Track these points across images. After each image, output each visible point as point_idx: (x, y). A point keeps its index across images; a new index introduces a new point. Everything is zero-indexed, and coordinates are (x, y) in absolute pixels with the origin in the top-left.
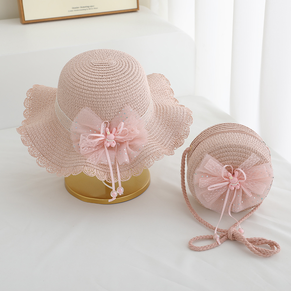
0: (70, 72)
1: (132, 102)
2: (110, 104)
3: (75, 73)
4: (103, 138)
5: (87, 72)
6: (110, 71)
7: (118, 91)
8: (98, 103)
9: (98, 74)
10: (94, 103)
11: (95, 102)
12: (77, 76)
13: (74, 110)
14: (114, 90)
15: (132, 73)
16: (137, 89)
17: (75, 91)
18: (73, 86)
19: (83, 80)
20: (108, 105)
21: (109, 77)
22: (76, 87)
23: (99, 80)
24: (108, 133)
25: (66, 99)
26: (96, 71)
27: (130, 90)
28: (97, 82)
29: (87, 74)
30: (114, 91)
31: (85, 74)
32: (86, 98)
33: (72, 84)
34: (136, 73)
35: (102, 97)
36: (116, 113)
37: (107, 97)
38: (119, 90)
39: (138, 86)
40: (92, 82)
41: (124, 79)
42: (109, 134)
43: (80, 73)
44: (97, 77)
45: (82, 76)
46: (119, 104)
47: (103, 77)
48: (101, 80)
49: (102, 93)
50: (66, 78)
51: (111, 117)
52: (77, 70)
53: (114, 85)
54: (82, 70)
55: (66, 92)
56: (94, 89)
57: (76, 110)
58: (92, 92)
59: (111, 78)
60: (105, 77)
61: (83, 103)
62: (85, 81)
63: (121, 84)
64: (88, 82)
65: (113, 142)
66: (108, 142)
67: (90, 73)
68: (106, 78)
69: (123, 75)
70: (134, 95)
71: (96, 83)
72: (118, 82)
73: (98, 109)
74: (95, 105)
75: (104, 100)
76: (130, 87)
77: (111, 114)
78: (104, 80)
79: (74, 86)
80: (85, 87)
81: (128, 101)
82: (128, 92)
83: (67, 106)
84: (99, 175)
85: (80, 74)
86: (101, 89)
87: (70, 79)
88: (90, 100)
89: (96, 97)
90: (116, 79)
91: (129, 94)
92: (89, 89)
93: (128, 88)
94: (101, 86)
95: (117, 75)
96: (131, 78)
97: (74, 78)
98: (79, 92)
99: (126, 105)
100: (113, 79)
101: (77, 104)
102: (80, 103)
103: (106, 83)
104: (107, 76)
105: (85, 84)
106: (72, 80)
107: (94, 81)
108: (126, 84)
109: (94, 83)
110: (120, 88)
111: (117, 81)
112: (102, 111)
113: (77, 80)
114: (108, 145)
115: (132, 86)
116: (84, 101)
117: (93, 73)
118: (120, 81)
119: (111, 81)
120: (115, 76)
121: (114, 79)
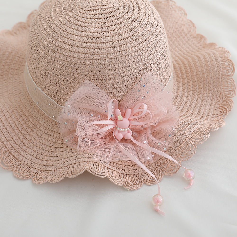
0: (48, 27)
1: (153, 67)
2: (121, 73)
3: (57, 28)
4: (111, 127)
5: (76, 23)
6: (112, 19)
7: (130, 51)
8: (102, 73)
9: (94, 25)
10: (94, 72)
11: (96, 71)
12: (61, 31)
13: (61, 86)
14: (124, 48)
15: (146, 20)
16: (157, 44)
17: (62, 56)
18: (57, 48)
19: (72, 37)
20: (117, 74)
21: (112, 28)
22: (63, 50)
23: (99, 35)
24: (120, 117)
25: (47, 69)
26: (90, 21)
27: (148, 46)
28: (95, 38)
29: (77, 26)
30: (124, 52)
31: (74, 26)
32: (80, 66)
33: (54, 46)
34: (151, 18)
35: (107, 63)
36: (129, 86)
37: (114, 62)
38: (131, 48)
39: (158, 39)
40: (87, 40)
41: (137, 30)
42: (122, 119)
43: (65, 26)
44: (94, 30)
45: (69, 30)
46: (134, 71)
47: (103, 30)
48: (102, 35)
49: (105, 56)
50: (42, 36)
51: (123, 93)
52: (58, 21)
53: (123, 41)
54: (66, 21)
55: (46, 59)
56: (92, 51)
57: (65, 87)
58: (90, 56)
59: (116, 31)
60: (106, 29)
61: (76, 75)
62: (76, 38)
63: (134, 39)
64: (81, 39)
65: (127, 132)
66: (119, 132)
67: (82, 25)
68: (108, 30)
69: (135, 24)
70: (154, 55)
71: (94, 40)
72: (129, 35)
73: (101, 83)
74: (96, 77)
75: (110, 67)
76: (148, 42)
77: (122, 89)
78: (106, 34)
79: (59, 49)
80: (77, 48)
81: (147, 65)
82: (140, 54)
83: (49, 80)
84: (112, 176)
85: (66, 29)
86: (103, 50)
87: (50, 37)
88: (88, 68)
89: (96, 64)
90: (124, 30)
91: (147, 53)
92: (84, 51)
93: (145, 44)
94: (104, 45)
95: (125, 24)
96: (147, 28)
97: (56, 35)
98: (69, 58)
99: (144, 71)
100: (120, 31)
101: (66, 78)
102: (72, 74)
103: (110, 39)
104: (109, 26)
105: (76, 44)
106: (53, 39)
107: (91, 36)
108: (141, 38)
109: (90, 40)
110: (133, 45)
111: (127, 35)
112: (108, 85)
113: (63, 38)
114: (121, 136)
115: (150, 40)
116: (79, 71)
117: (87, 25)
118: (131, 34)
119: (117, 35)
120: (122, 26)
121: (122, 32)
